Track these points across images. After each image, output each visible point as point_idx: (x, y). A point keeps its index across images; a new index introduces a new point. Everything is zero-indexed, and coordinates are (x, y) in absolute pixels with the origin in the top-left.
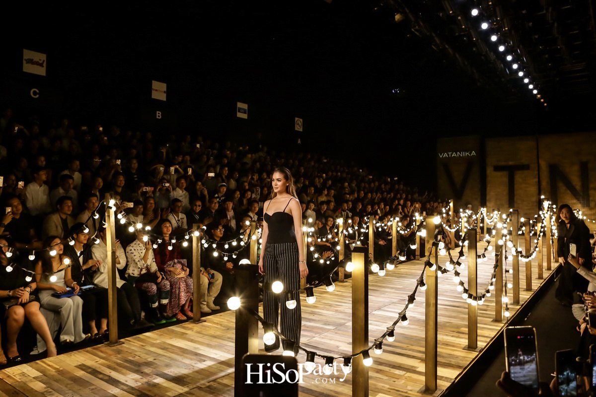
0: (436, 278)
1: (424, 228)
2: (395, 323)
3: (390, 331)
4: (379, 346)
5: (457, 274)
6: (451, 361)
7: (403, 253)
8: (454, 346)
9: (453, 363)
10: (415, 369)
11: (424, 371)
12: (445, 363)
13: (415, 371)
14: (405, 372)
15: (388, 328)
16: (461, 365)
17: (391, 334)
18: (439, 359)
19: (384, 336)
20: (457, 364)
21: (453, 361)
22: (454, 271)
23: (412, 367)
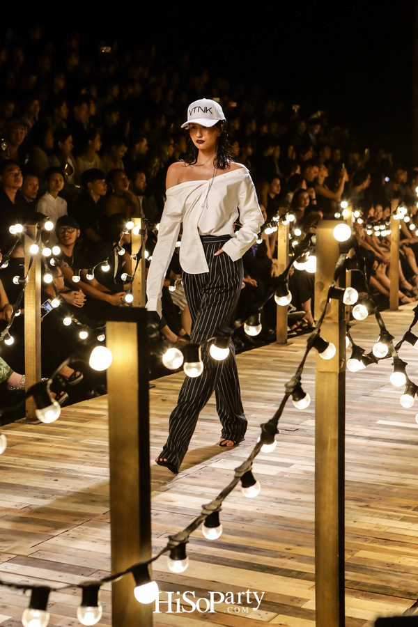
0: (342, 376)
1: (313, 253)
2: (224, 495)
3: (210, 513)
4: (178, 551)
5: (400, 365)
6: (389, 582)
7: (252, 318)
8: (402, 544)
9: (394, 586)
10: (298, 605)
11: (314, 609)
12: (374, 586)
13: (300, 609)
14: (272, 614)
15: (204, 507)
16: (413, 590)
17: (212, 520)
18: (349, 575)
19: (193, 527)
20: (403, 588)
21: (395, 581)
22: (391, 360)
23: (293, 599)
